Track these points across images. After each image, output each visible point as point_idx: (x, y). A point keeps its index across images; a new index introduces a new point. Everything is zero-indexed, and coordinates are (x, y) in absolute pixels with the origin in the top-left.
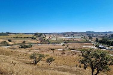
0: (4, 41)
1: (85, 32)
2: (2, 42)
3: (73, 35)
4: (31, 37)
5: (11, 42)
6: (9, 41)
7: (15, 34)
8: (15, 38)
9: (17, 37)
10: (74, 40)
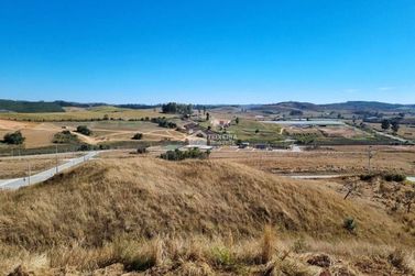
0: (64, 132)
1: (342, 104)
2: (57, 136)
3: (299, 113)
4: (154, 120)
5: (88, 135)
6: (82, 130)
7: (85, 106)
8: (99, 120)
9: (106, 119)
10: (326, 135)
